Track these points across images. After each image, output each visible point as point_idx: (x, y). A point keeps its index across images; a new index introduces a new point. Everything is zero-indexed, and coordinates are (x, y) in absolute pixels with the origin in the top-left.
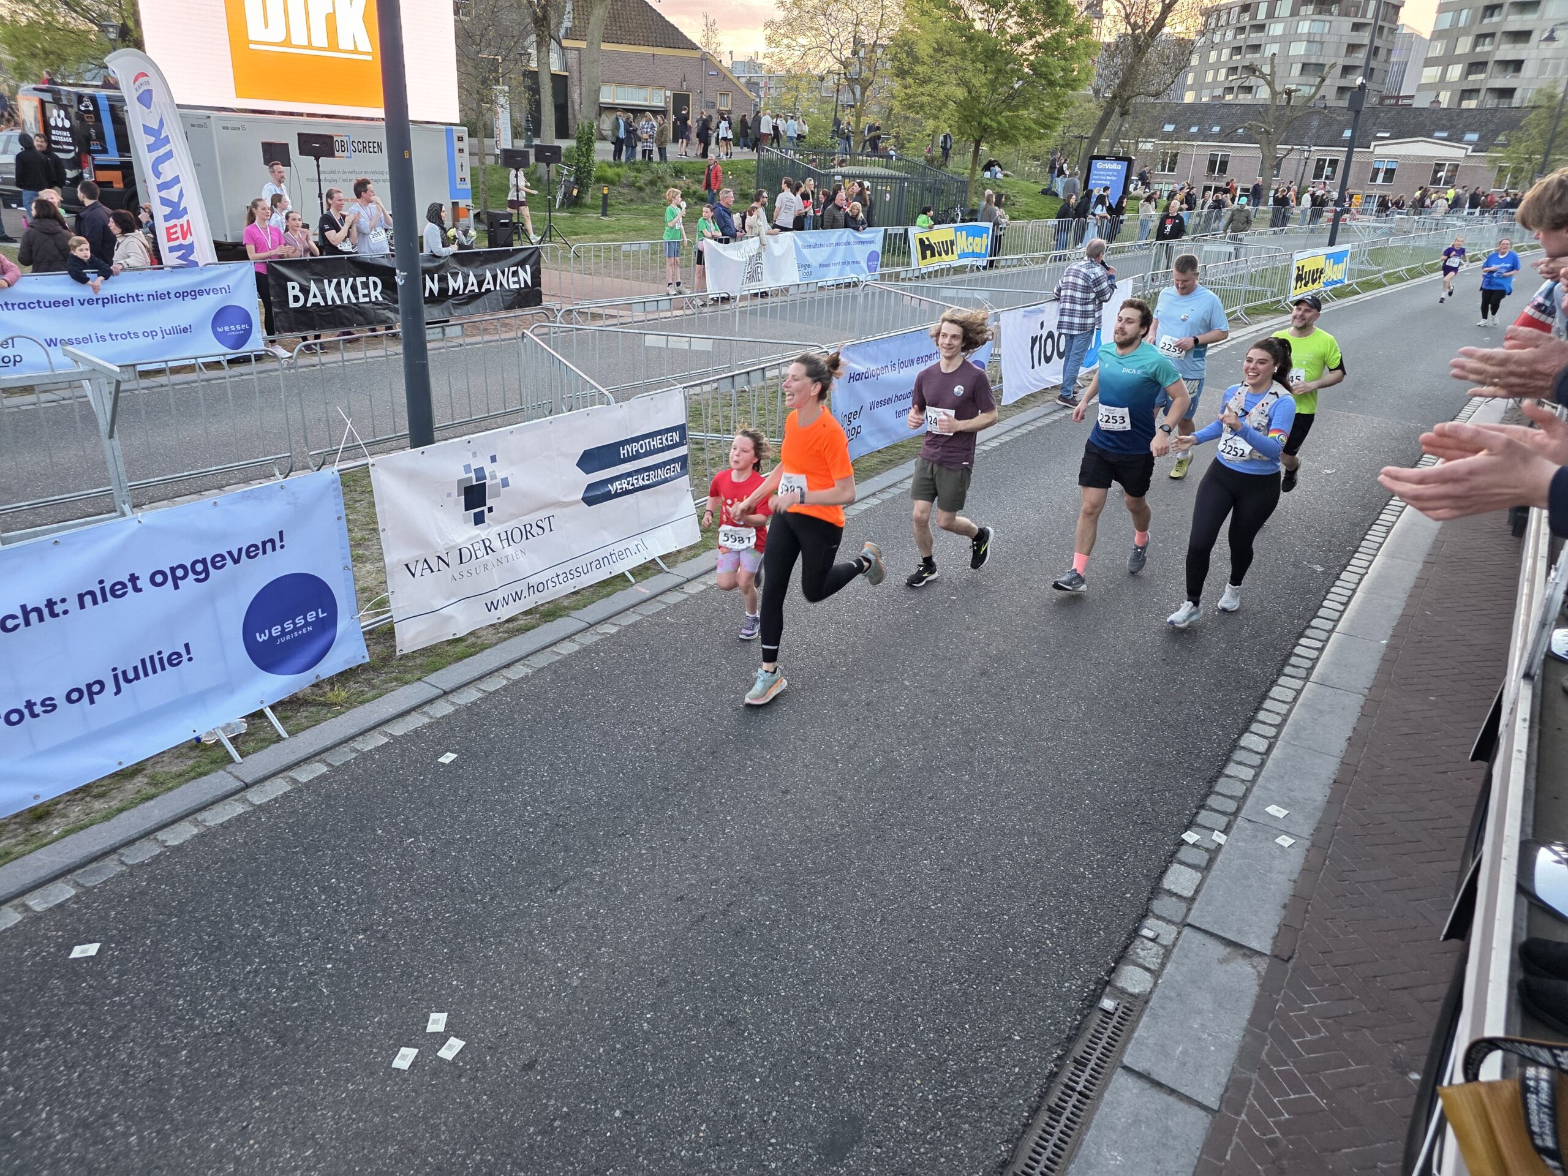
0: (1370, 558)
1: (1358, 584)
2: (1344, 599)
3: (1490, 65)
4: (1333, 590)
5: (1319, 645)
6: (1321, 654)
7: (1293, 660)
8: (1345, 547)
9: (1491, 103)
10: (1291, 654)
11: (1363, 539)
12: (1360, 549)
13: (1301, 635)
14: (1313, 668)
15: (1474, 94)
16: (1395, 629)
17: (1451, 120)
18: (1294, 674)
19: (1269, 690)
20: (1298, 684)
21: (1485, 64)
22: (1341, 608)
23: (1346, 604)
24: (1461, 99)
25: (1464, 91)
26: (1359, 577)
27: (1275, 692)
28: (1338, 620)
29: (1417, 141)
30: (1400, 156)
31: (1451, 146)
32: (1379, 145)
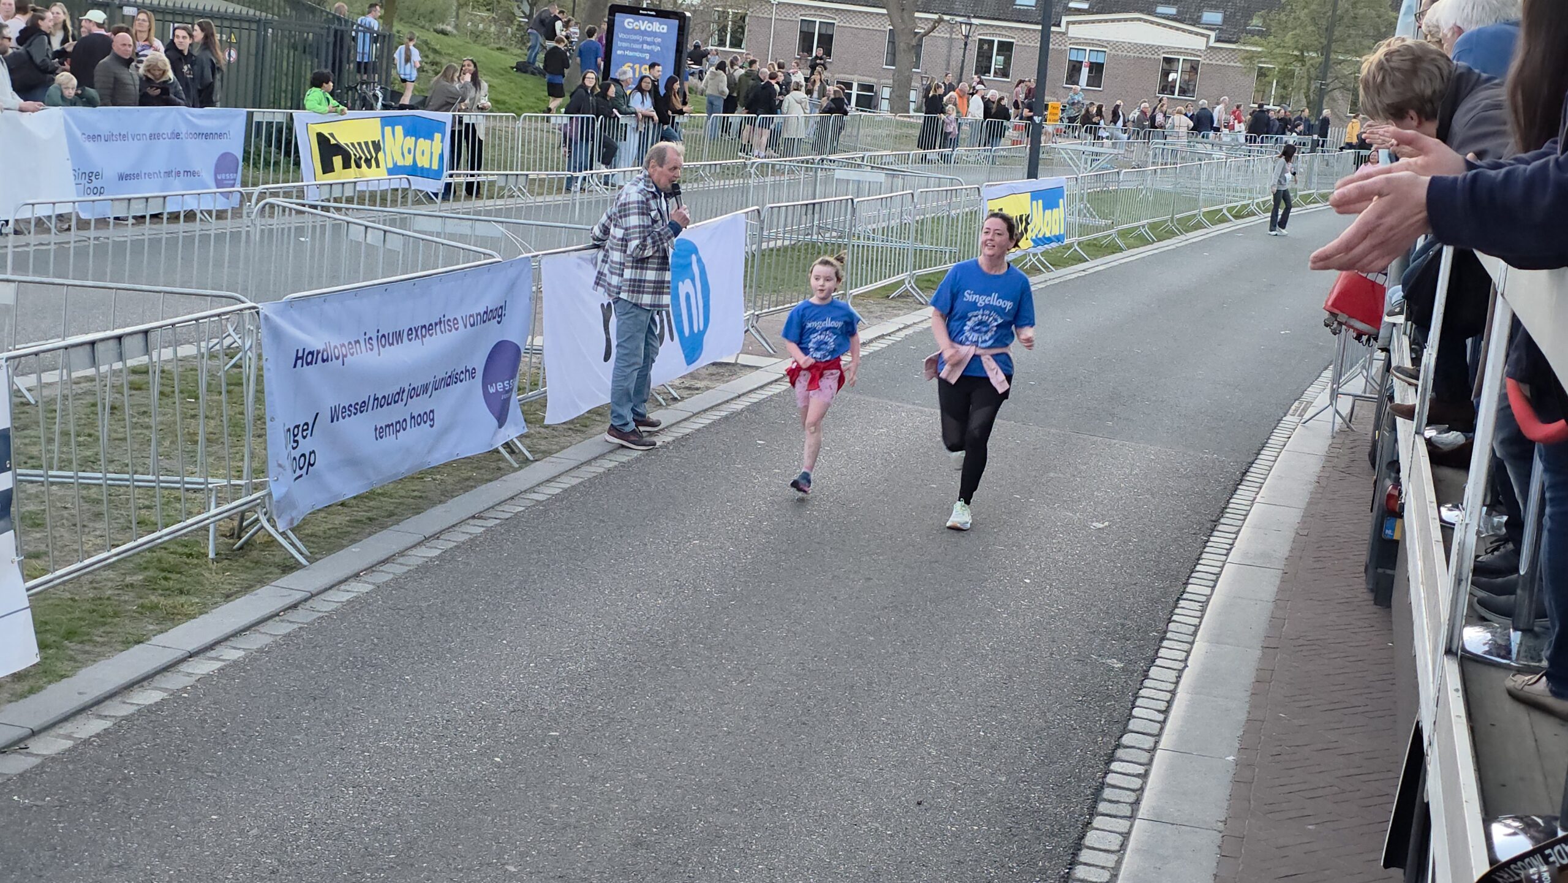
0: (1186, 647)
1: (1177, 683)
2: (1162, 706)
4: (1142, 692)
5: (1141, 770)
6: (1145, 783)
7: (1107, 793)
8: (1146, 632)
10: (1102, 786)
11: (1170, 621)
12: (1169, 635)
13: (1111, 758)
14: (1137, 802)
16: (1241, 739)
18: (1114, 813)
19: (1082, 837)
20: (1122, 825)
22: (1161, 717)
23: (1166, 712)
26: (1175, 673)
27: (1091, 838)
28: (1159, 735)
29: (1132, 20)
30: (1108, 42)
31: (1184, 31)
32: (1074, 23)
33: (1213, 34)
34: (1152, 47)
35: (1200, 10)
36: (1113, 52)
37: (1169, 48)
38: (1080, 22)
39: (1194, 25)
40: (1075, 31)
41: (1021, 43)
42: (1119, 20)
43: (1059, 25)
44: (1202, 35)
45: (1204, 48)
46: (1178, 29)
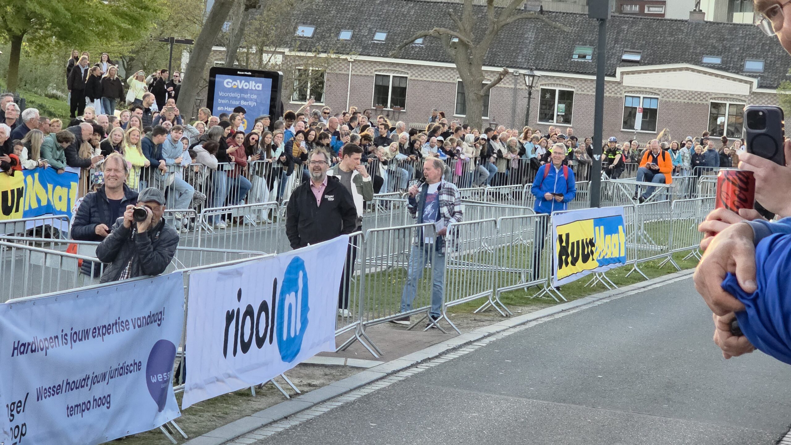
17: (722, 39)
29: (681, 69)
30: (660, 90)
31: (728, 78)
32: (628, 73)
33: (755, 81)
34: (700, 93)
35: (742, 59)
36: (664, 99)
37: (716, 94)
38: (633, 73)
39: (738, 73)
40: (630, 81)
41: (580, 92)
42: (669, 70)
43: (614, 75)
44: (746, 82)
45: (748, 94)
46: (723, 77)
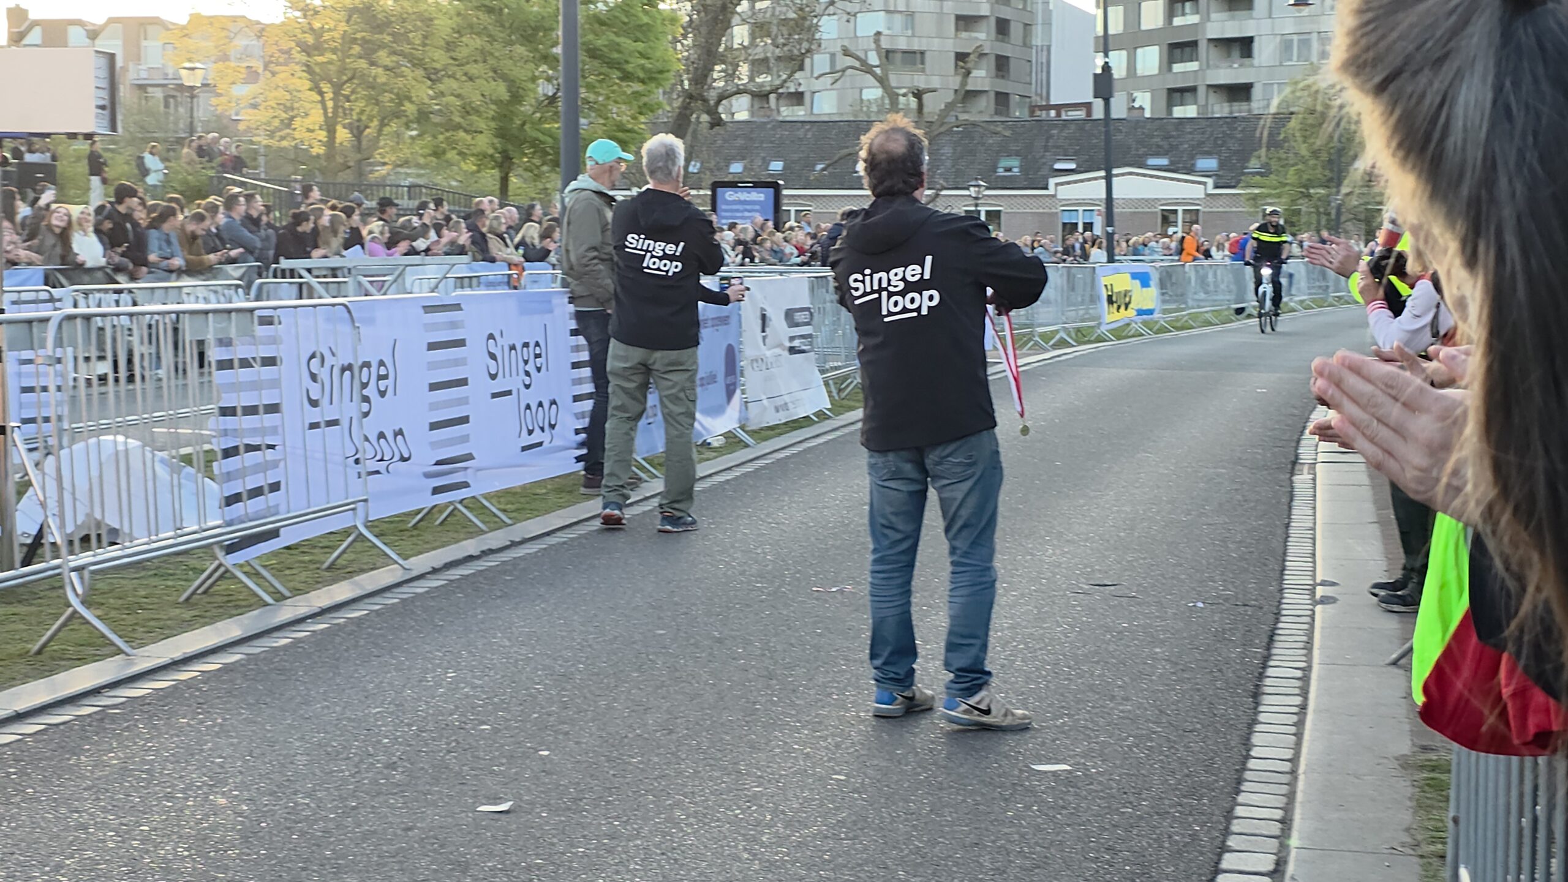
3: (1203, 46)
9: (1221, 109)
15: (1187, 95)
17: (1167, 137)
21: (1194, 44)
24: (1170, 105)
25: (1171, 91)
29: (1123, 175)
30: (1101, 200)
31: (1179, 180)
32: (1062, 184)
33: (1210, 182)
34: (1147, 200)
35: (1192, 157)
37: (1166, 199)
38: (1068, 183)
39: (1189, 174)
40: (1064, 193)
41: (1009, 210)
43: (1046, 188)
44: (1200, 183)
45: (1203, 196)
46: (1173, 179)
